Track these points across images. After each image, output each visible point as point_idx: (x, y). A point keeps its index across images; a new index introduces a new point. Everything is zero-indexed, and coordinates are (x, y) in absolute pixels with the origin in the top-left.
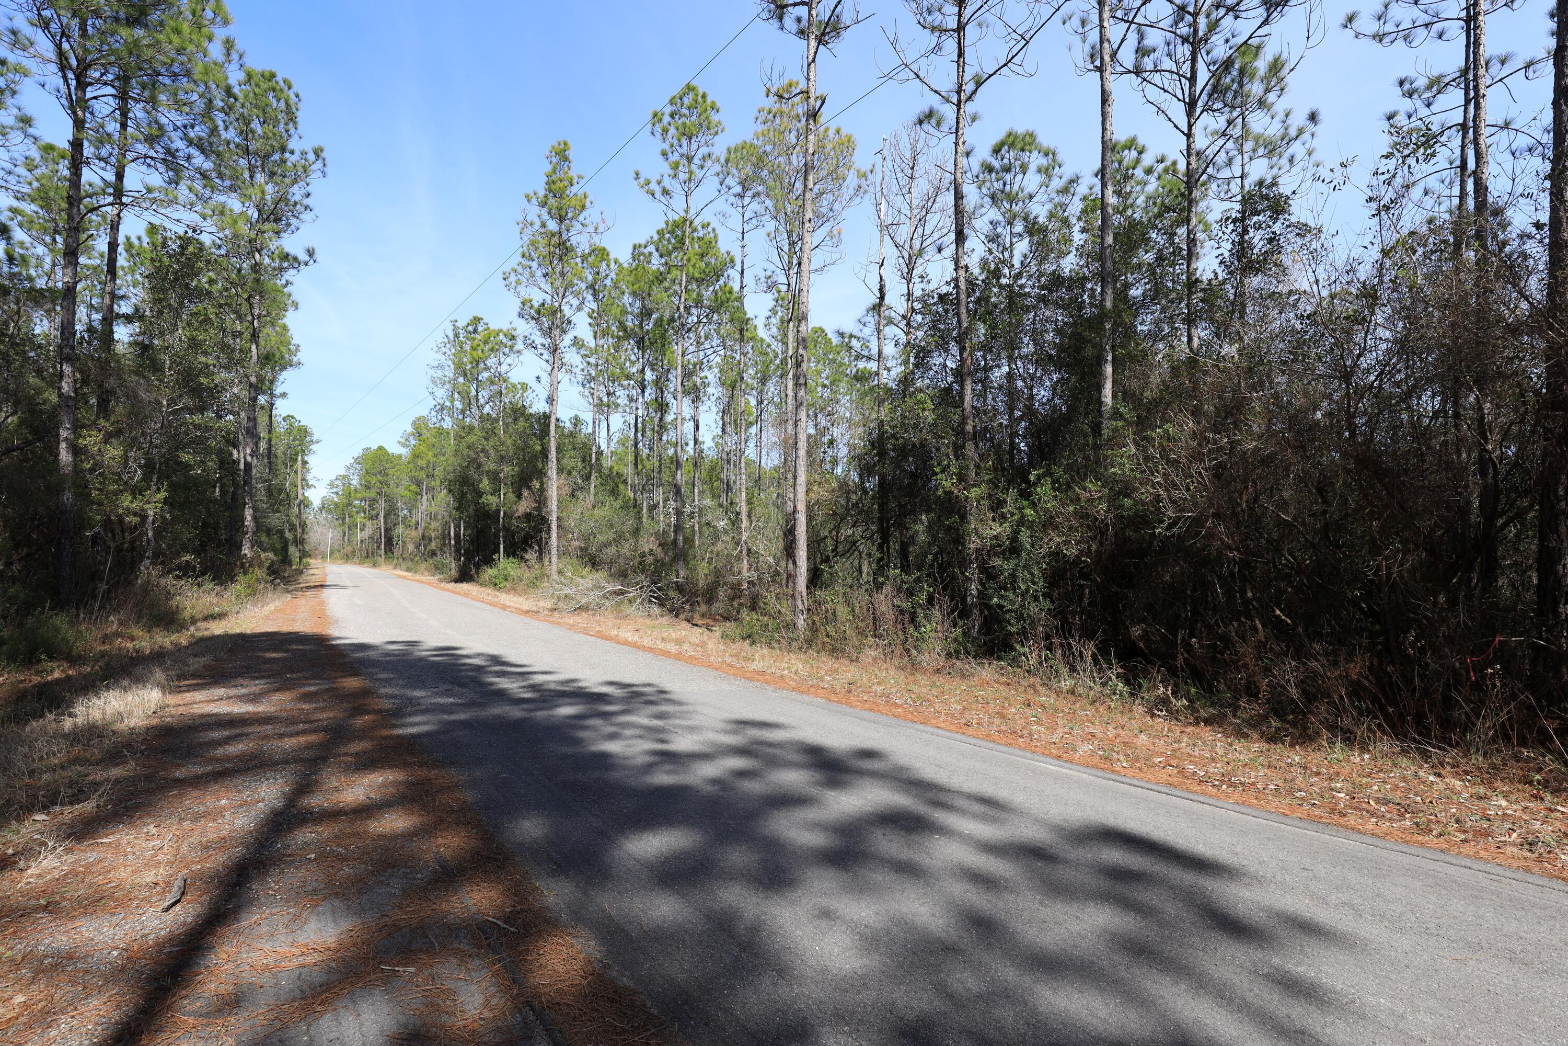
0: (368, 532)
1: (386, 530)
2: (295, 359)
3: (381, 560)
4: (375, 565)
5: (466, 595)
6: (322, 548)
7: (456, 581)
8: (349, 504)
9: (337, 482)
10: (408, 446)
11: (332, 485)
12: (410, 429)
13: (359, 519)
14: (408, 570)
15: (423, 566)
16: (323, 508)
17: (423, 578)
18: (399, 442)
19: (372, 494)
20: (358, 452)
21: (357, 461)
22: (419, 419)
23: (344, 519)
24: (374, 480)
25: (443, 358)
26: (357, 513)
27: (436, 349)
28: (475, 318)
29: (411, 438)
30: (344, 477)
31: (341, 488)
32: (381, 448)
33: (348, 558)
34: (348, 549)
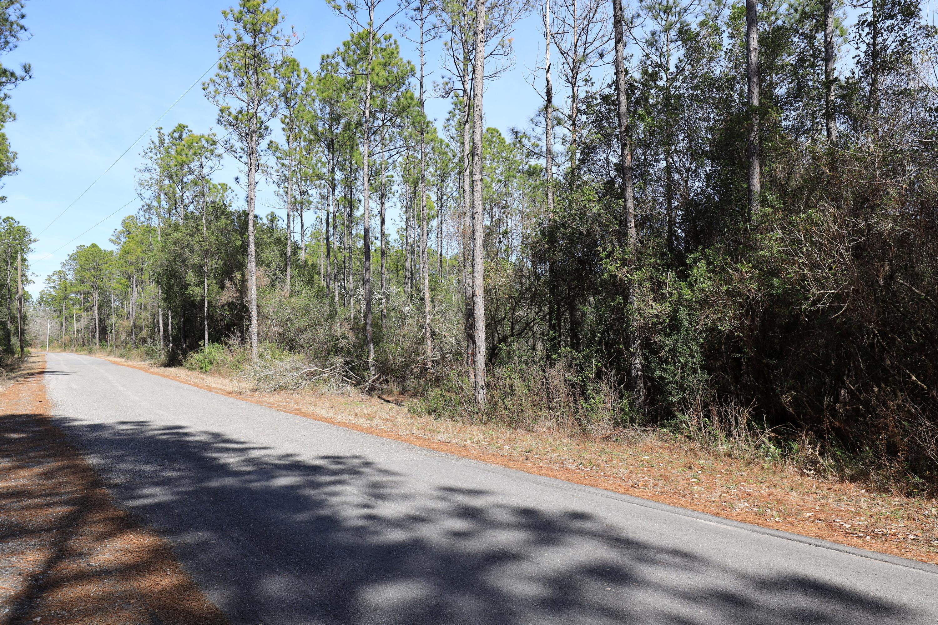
0: (84, 322)
1: (100, 320)
2: (13, 166)
3: (96, 348)
4: (90, 352)
5: (175, 378)
6: (42, 338)
7: (165, 366)
8: (66, 298)
9: (54, 278)
10: (119, 244)
11: (49, 280)
12: (120, 228)
13: (75, 310)
14: (121, 356)
15: (135, 352)
16: (41, 301)
17: (135, 364)
18: (111, 240)
19: (87, 288)
20: (72, 250)
21: (72, 257)
22: (128, 218)
23: (61, 311)
24: (88, 275)
25: (149, 162)
26: (74, 305)
27: (142, 154)
28: (180, 126)
29: (122, 236)
30: (60, 272)
31: (58, 282)
32: (93, 246)
33: (65, 346)
34: (66, 338)
